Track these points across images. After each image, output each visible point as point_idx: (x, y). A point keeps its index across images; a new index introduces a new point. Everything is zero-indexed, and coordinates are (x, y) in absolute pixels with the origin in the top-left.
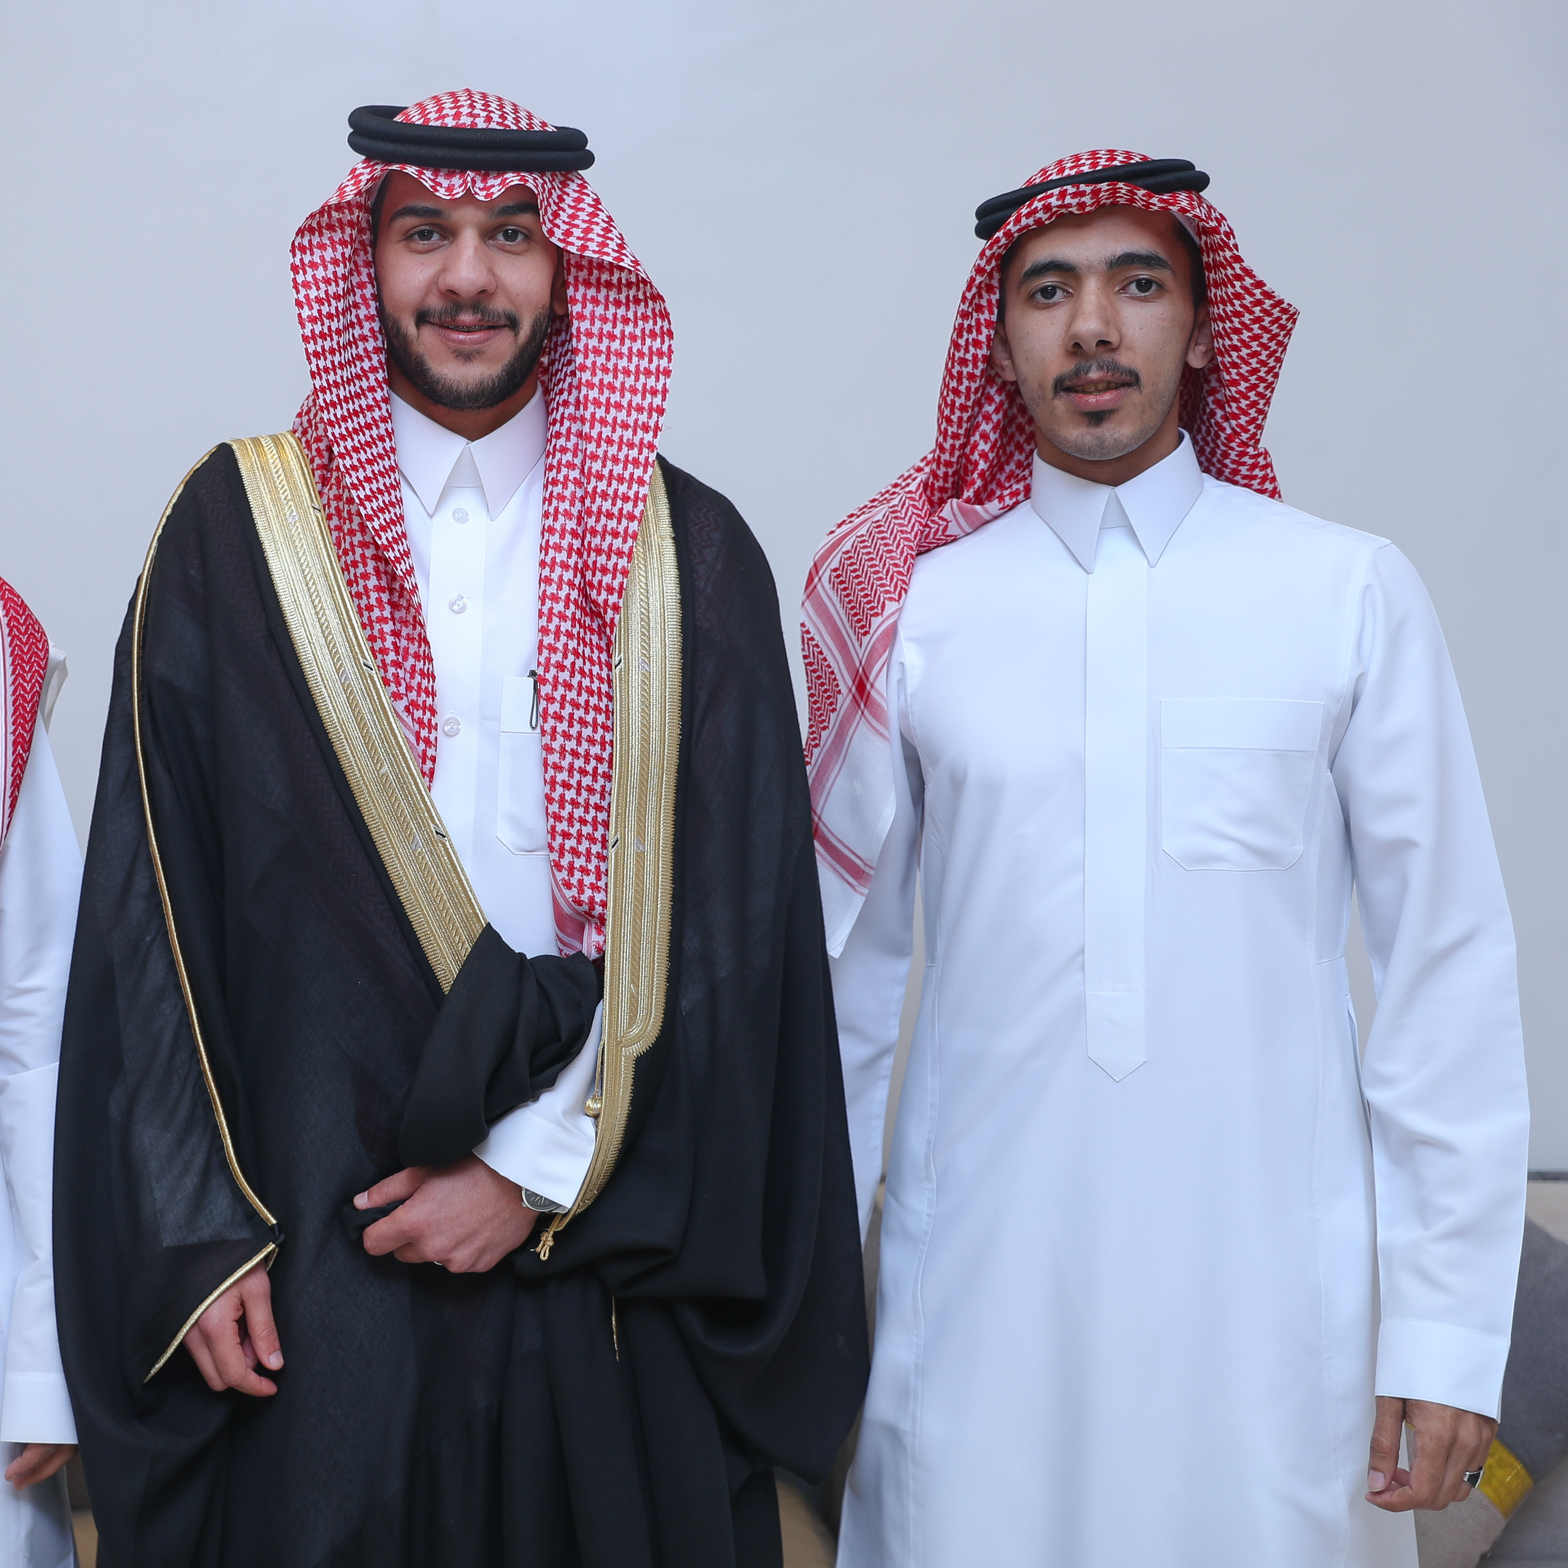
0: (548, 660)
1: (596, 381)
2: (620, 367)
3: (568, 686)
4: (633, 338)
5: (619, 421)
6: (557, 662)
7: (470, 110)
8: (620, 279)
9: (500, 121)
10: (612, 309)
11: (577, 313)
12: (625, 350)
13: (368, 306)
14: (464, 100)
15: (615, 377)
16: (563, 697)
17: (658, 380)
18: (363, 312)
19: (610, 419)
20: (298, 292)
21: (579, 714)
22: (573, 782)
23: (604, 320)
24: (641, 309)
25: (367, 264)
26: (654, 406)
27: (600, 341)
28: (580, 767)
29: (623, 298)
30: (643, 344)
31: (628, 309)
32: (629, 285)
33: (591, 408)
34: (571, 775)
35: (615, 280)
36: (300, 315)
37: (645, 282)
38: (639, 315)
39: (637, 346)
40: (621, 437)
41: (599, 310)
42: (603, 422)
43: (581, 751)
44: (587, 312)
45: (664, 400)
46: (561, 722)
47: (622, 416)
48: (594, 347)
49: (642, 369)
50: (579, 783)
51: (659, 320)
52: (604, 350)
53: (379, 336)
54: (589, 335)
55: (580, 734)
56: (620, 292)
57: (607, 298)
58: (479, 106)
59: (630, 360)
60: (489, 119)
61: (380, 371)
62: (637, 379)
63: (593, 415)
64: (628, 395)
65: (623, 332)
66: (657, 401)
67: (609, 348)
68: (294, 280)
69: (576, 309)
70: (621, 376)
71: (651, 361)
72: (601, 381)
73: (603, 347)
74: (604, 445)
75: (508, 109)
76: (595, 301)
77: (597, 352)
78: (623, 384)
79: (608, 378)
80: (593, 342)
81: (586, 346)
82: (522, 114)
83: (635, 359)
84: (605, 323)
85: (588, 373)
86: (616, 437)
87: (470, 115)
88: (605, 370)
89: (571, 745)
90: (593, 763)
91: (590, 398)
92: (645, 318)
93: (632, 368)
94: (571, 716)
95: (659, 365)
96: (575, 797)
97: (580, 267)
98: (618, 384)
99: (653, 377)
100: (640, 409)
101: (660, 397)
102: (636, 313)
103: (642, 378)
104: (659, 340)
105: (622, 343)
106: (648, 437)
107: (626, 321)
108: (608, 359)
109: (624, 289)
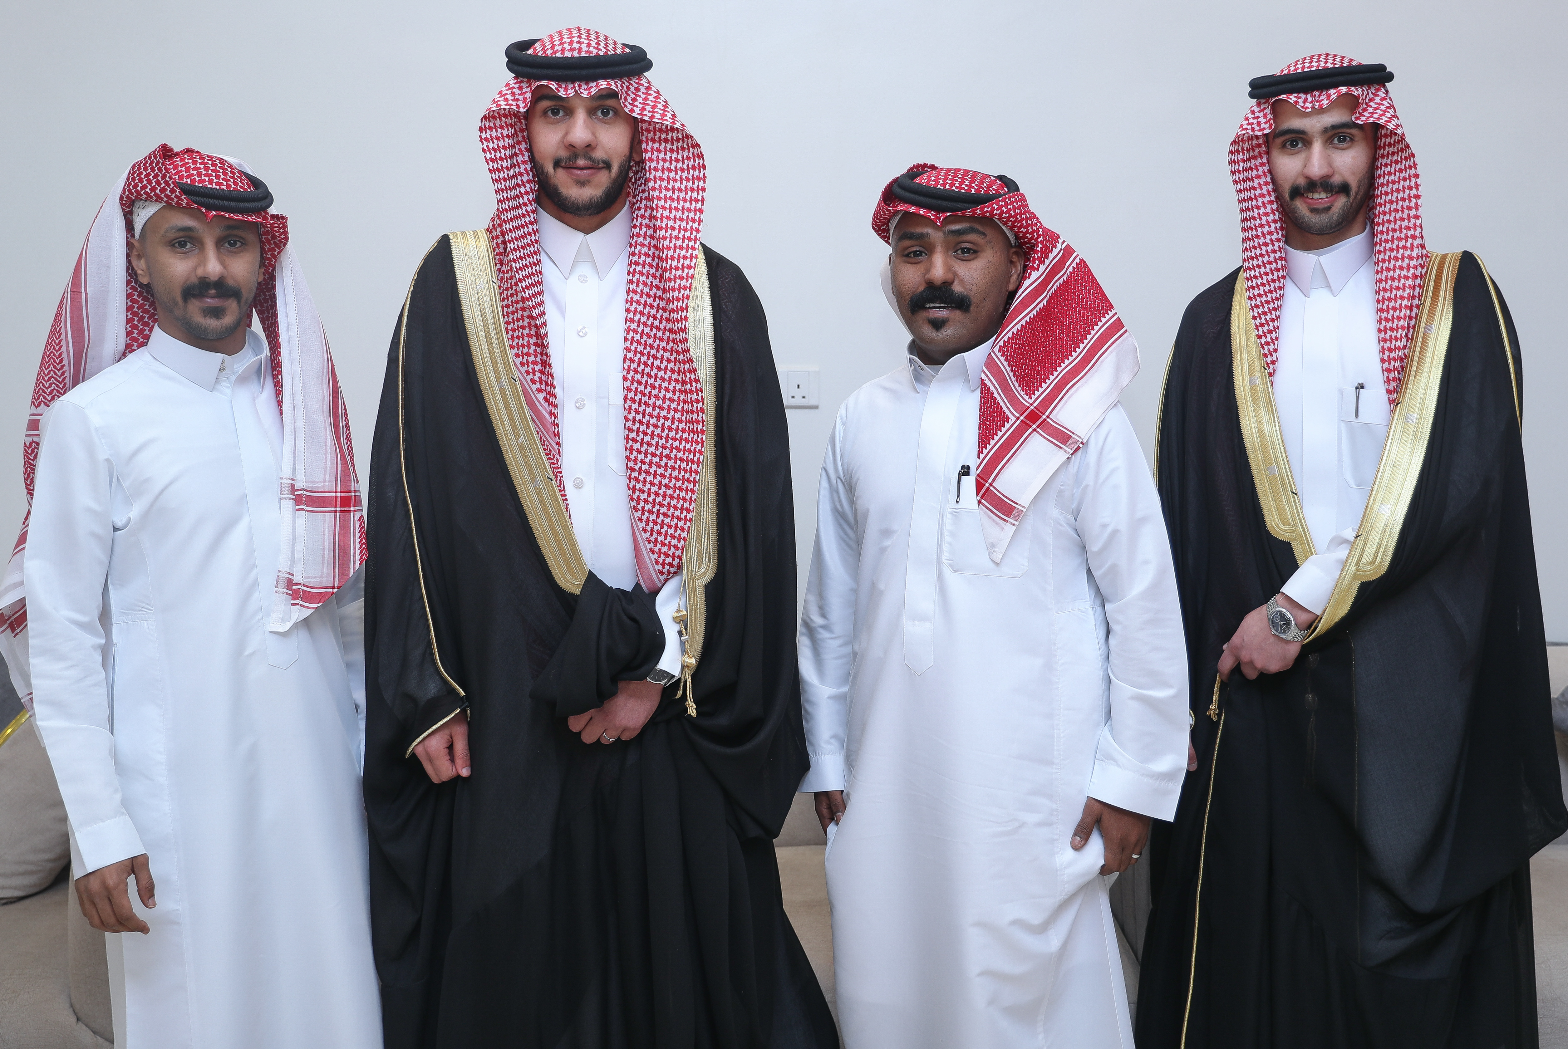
0: (629, 366)
1: (662, 196)
2: (676, 187)
3: (640, 383)
4: (682, 170)
5: (678, 217)
6: (634, 368)
7: (578, 39)
8: (672, 137)
9: (596, 46)
10: (669, 154)
11: (649, 158)
12: (678, 177)
13: (523, 155)
14: (575, 34)
15: (674, 193)
16: (637, 389)
17: (698, 193)
18: (520, 159)
19: (672, 216)
20: (483, 144)
21: (644, 399)
22: (639, 439)
23: (664, 160)
24: (686, 154)
25: (522, 130)
26: (698, 208)
27: (663, 173)
28: (643, 430)
29: (675, 147)
30: (689, 173)
31: (678, 154)
32: (678, 140)
33: (660, 211)
34: (638, 435)
35: (669, 137)
36: (485, 157)
37: (688, 137)
38: (685, 157)
39: (685, 175)
40: (680, 226)
41: (662, 155)
42: (668, 218)
43: (645, 421)
44: (654, 157)
45: (703, 205)
46: (635, 403)
47: (679, 214)
48: (660, 176)
49: (689, 188)
50: (642, 439)
51: (697, 159)
52: (666, 178)
53: (531, 173)
54: (656, 170)
55: (644, 411)
56: (673, 144)
57: (665, 148)
58: (584, 37)
59: (681, 183)
60: (589, 45)
61: (531, 194)
62: (686, 194)
63: (662, 215)
64: (682, 203)
65: (676, 167)
66: (699, 205)
67: (668, 177)
68: (480, 136)
69: (648, 155)
70: (677, 192)
71: (693, 183)
72: (665, 196)
73: (665, 176)
74: (670, 231)
75: (602, 38)
76: (659, 150)
77: (662, 179)
78: (678, 196)
79: (669, 194)
80: (659, 174)
81: (655, 176)
82: (610, 42)
83: (684, 182)
84: (665, 163)
85: (657, 191)
86: (676, 226)
87: (578, 42)
88: (667, 189)
89: (639, 417)
90: (652, 428)
91: (660, 205)
92: (688, 158)
93: (683, 187)
94: (640, 400)
95: (698, 186)
96: (639, 447)
97: (648, 131)
98: (675, 197)
99: (696, 192)
100: (689, 210)
101: (700, 203)
102: (683, 156)
103: (689, 193)
104: (697, 170)
105: (676, 173)
106: (695, 225)
107: (677, 161)
108: (668, 183)
109: (675, 142)
